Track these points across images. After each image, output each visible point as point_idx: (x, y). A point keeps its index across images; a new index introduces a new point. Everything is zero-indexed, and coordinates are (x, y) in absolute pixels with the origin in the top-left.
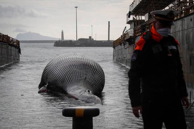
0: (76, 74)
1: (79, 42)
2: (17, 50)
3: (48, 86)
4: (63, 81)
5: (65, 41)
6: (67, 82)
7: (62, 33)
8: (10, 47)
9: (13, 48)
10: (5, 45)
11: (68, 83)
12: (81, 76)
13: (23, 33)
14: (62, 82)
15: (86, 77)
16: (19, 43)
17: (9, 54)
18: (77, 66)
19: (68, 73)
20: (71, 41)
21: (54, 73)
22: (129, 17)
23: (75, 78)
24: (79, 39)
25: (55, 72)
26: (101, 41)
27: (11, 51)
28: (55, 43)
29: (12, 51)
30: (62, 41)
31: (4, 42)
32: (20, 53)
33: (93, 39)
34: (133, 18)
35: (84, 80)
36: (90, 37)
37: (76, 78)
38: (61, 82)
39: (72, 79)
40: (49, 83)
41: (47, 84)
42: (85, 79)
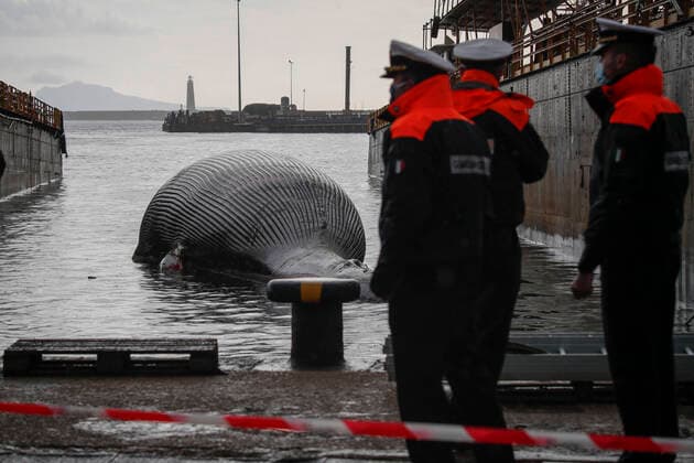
0: (293, 214)
1: (248, 116)
2: (56, 142)
3: (182, 251)
4: (252, 236)
5: (201, 113)
6: (268, 238)
7: (190, 85)
8: (36, 133)
9: (45, 137)
10: (24, 126)
11: (271, 242)
12: (310, 218)
13: (57, 86)
14: (246, 238)
15: (325, 223)
16: (62, 120)
17: (35, 156)
18: (288, 188)
19: (266, 209)
20: (219, 113)
21: (208, 212)
22: (434, 35)
23: (291, 226)
24: (247, 107)
25: (215, 210)
26: (322, 114)
27: (39, 146)
28: (166, 120)
29: (43, 145)
30: (190, 113)
31: (20, 117)
32: (64, 151)
33: (294, 106)
34: (447, 38)
35: (320, 232)
36: (285, 100)
37: (297, 226)
38: (244, 240)
39: (281, 228)
40: (185, 243)
41: (180, 247)
42: (324, 227)
